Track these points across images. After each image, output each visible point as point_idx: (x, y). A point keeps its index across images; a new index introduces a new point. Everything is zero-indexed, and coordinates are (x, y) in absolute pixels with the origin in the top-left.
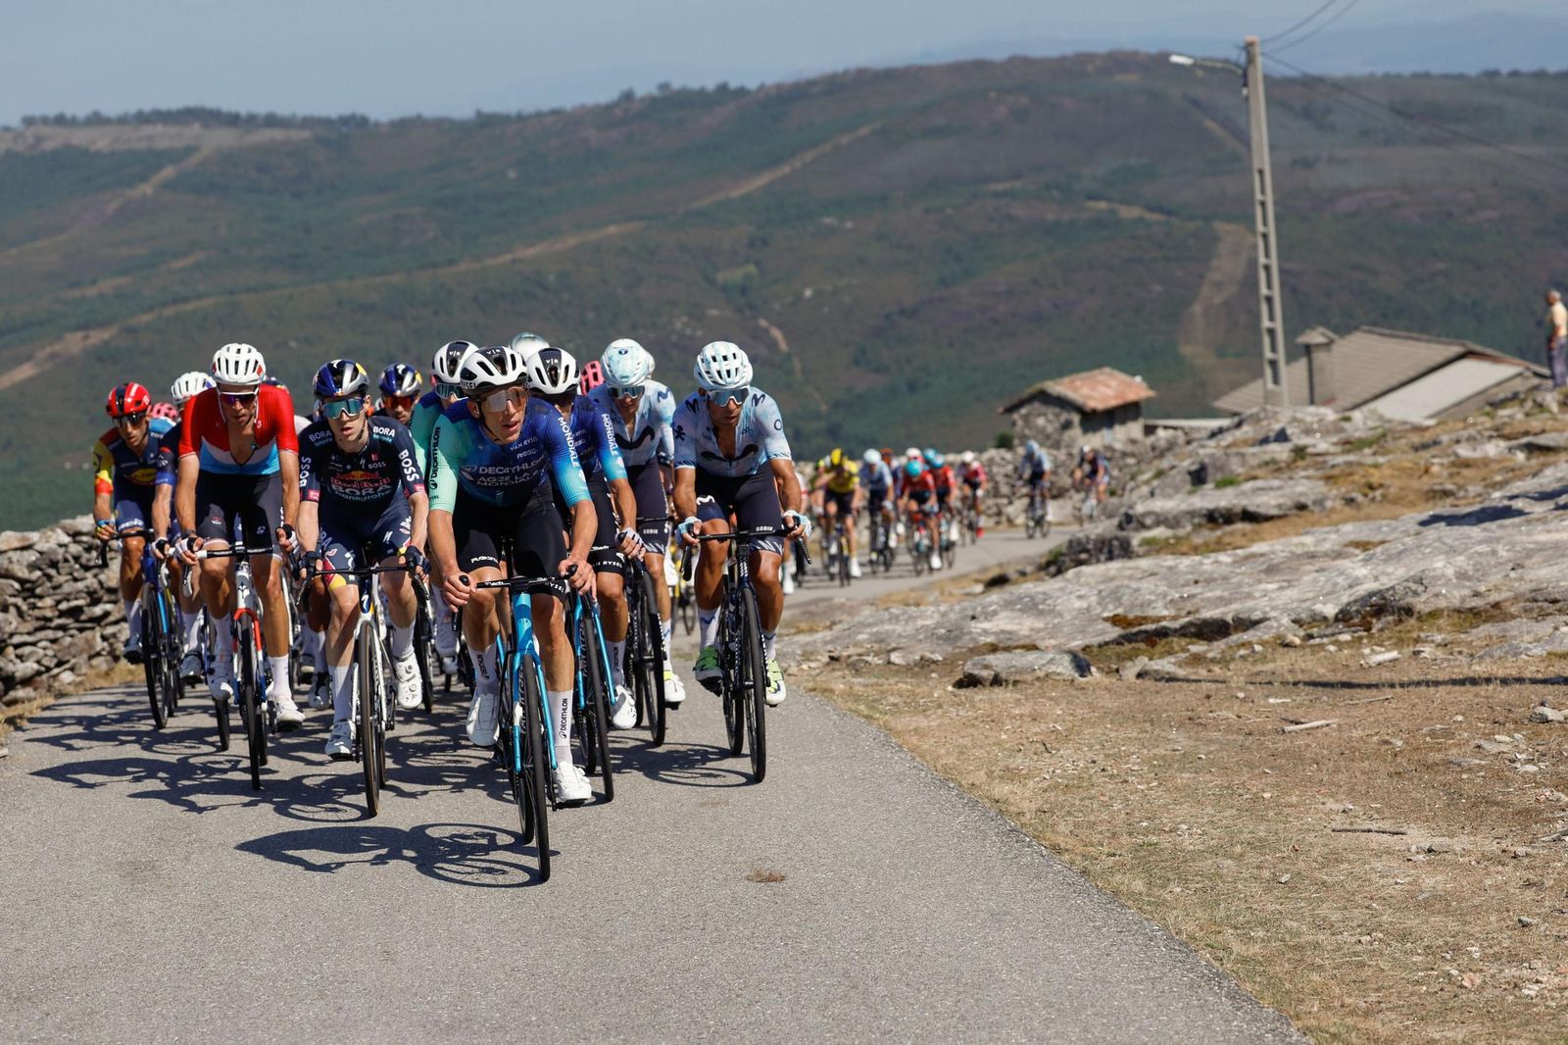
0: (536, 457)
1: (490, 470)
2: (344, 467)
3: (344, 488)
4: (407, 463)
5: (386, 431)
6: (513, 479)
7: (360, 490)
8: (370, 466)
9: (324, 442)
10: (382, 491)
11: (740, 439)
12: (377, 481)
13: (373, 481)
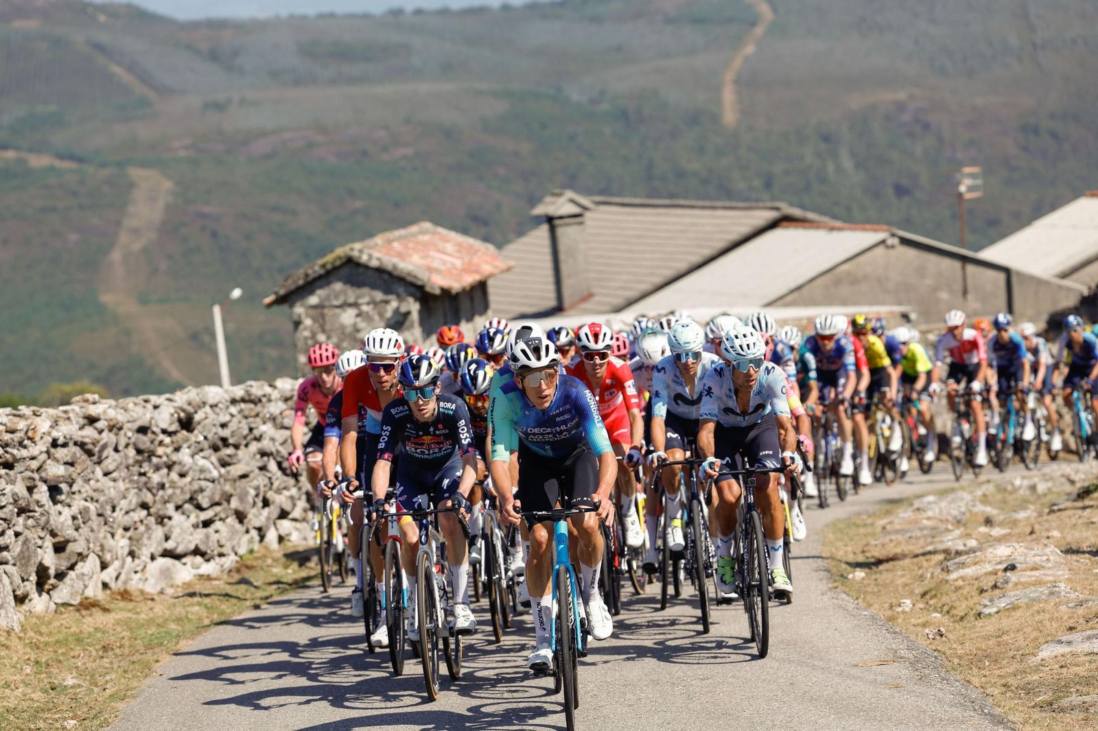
0: (572, 419)
1: (536, 431)
2: (417, 433)
3: (416, 449)
4: (463, 430)
5: (449, 405)
6: (555, 436)
7: (429, 451)
8: (437, 432)
9: (402, 414)
10: (445, 450)
11: (754, 401)
12: (442, 443)
13: (438, 443)
